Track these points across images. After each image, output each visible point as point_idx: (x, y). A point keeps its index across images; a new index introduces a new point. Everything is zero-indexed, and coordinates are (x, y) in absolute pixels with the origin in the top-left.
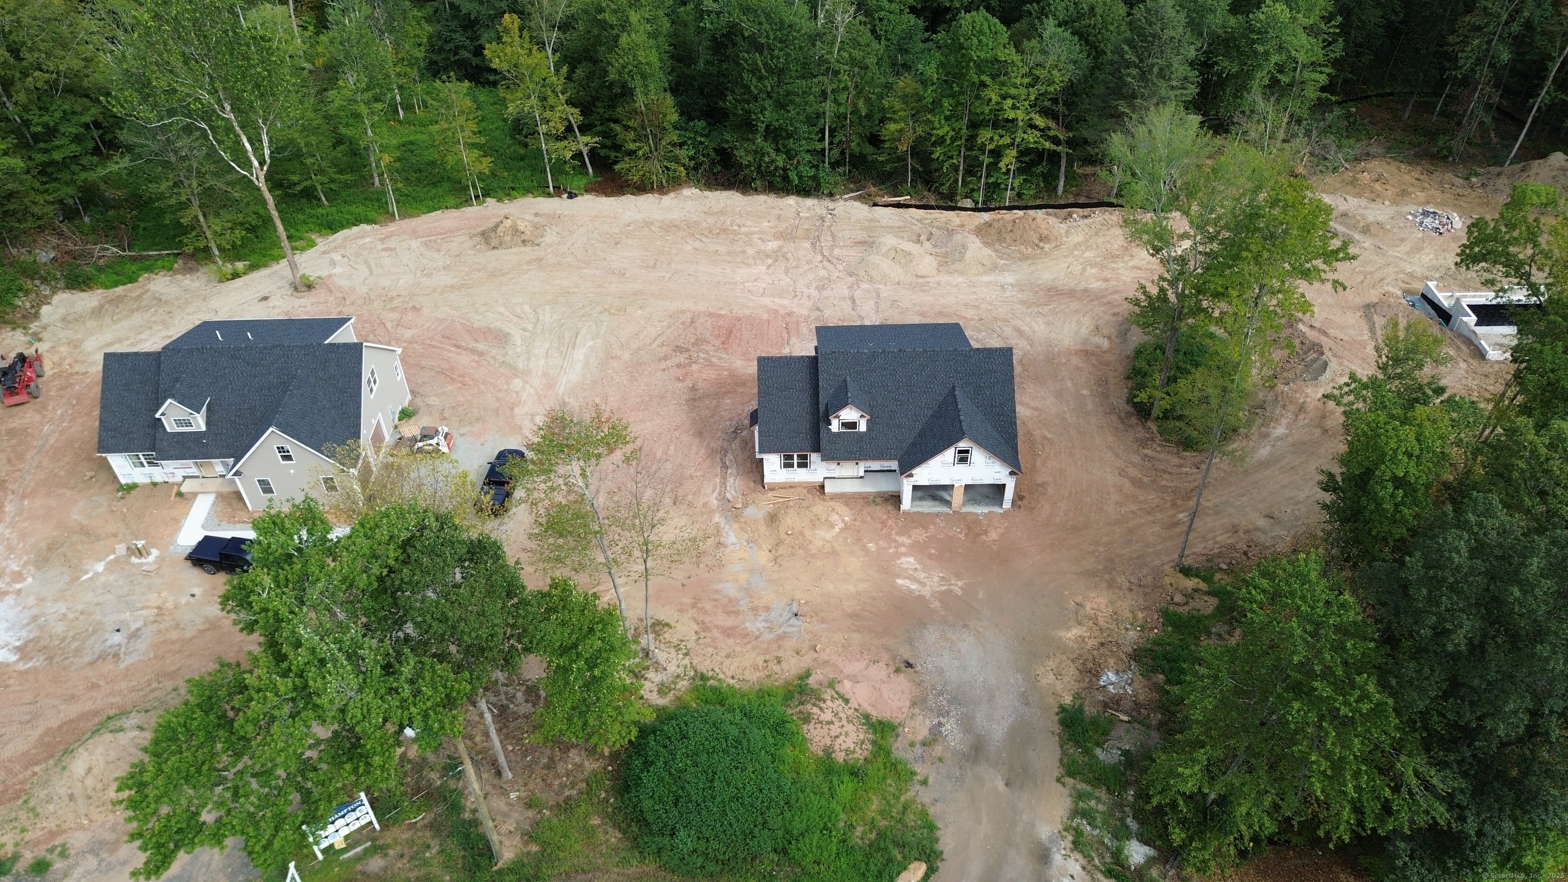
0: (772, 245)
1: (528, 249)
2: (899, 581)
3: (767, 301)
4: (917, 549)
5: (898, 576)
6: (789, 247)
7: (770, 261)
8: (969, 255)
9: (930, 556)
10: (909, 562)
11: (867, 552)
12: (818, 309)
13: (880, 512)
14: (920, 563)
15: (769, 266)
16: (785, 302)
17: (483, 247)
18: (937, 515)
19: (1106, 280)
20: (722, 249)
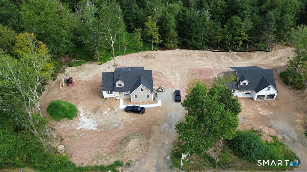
0: (199, 58)
1: (154, 59)
2: (260, 113)
3: (204, 67)
4: (260, 107)
5: (259, 112)
6: (202, 58)
7: (200, 60)
8: (238, 58)
9: (263, 108)
10: (260, 109)
11: (251, 108)
12: (214, 68)
13: (250, 101)
14: (262, 109)
15: (201, 61)
16: (208, 67)
17: (146, 59)
18: (261, 101)
19: (266, 63)
20: (191, 59)
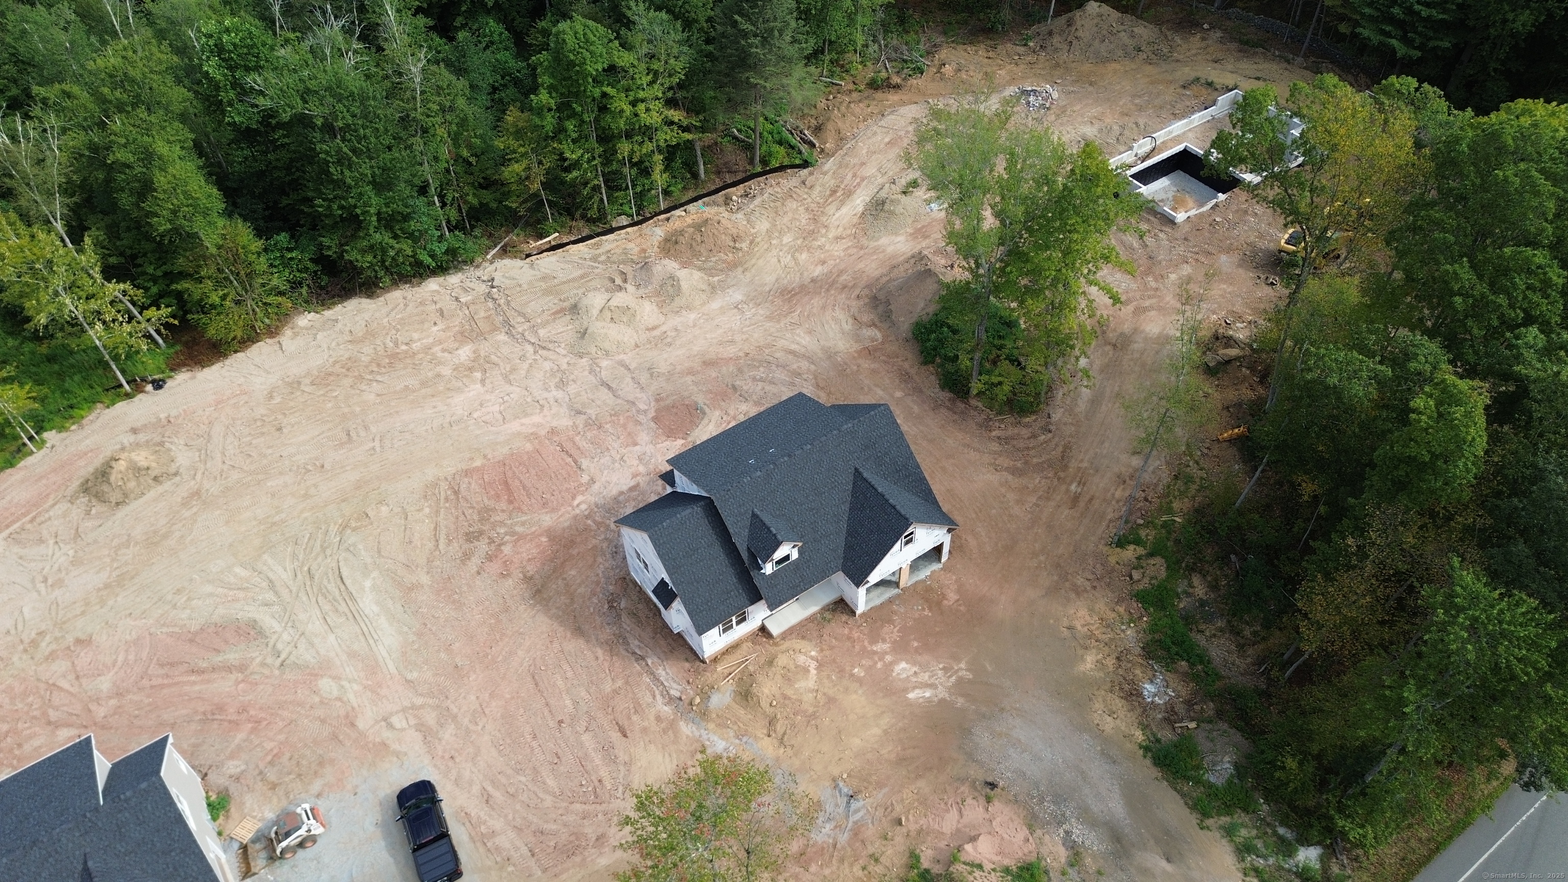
0: (465, 353)
1: (167, 485)
2: (911, 696)
3: (515, 426)
4: (901, 648)
5: (906, 690)
6: (485, 348)
7: (478, 375)
8: (684, 285)
9: (916, 650)
10: (903, 669)
11: (860, 681)
12: (579, 412)
13: (838, 626)
14: (914, 664)
15: (483, 382)
16: (537, 419)
18: (890, 601)
20: (412, 382)
